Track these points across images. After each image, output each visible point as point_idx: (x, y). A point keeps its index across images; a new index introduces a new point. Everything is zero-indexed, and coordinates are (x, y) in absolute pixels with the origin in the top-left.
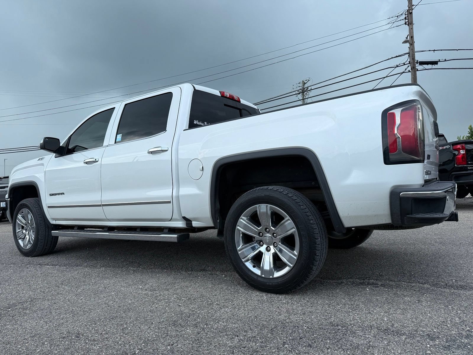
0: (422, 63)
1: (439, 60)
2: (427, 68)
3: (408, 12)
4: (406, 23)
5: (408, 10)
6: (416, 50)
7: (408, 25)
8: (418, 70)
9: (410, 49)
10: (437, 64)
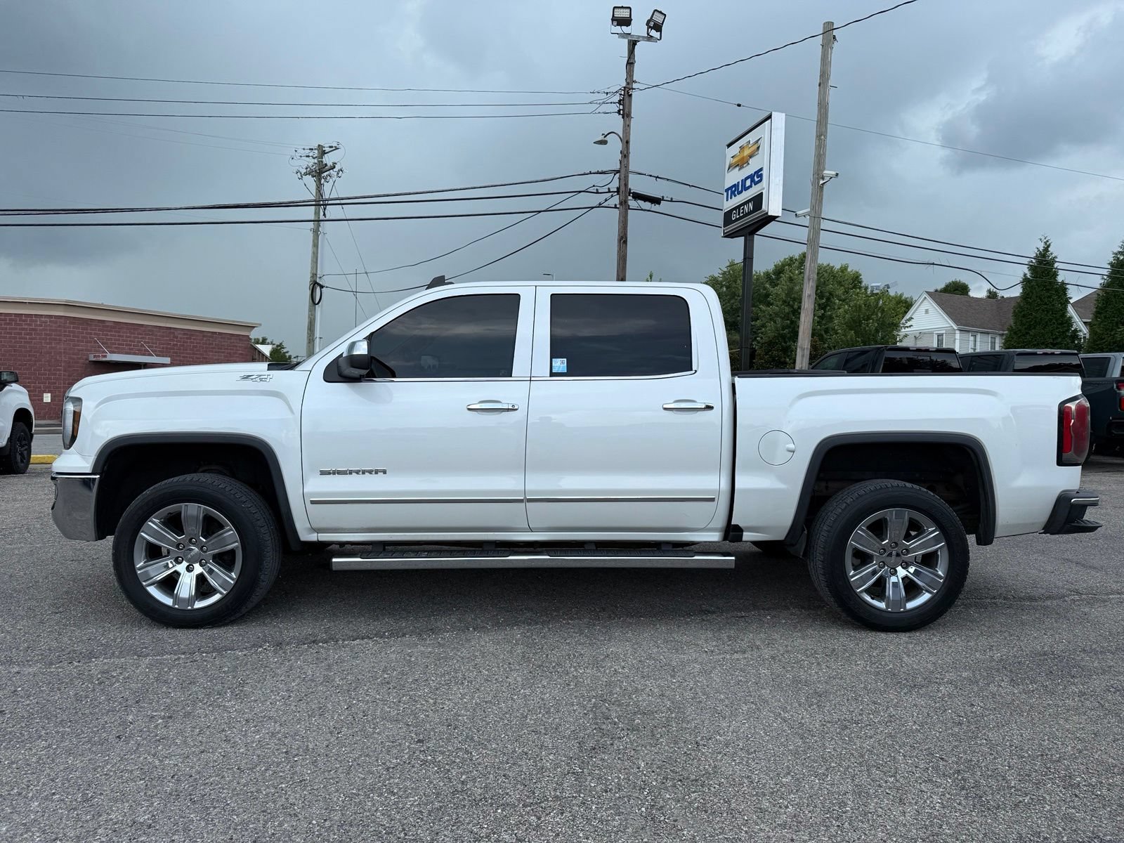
0: (637, 196)
1: (663, 197)
2: (644, 208)
3: (626, 92)
4: (619, 112)
5: (624, 87)
6: (631, 168)
7: (623, 117)
8: (631, 207)
9: (623, 164)
10: (659, 204)
